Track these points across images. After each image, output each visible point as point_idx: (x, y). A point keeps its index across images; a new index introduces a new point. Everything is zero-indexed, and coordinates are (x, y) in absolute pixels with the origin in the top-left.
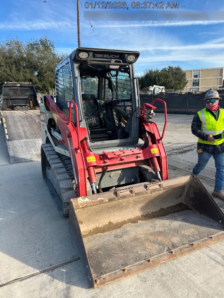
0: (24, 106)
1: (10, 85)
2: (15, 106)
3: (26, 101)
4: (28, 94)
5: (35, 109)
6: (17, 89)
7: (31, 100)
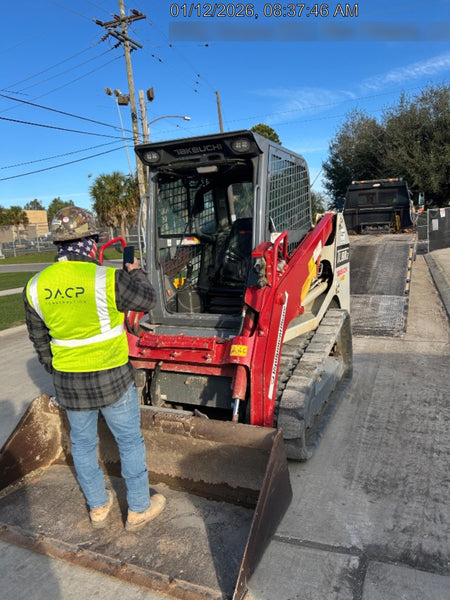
0: (381, 225)
1: (361, 187)
2: (364, 227)
3: (389, 215)
4: (395, 201)
5: (403, 232)
6: (374, 194)
7: (398, 213)
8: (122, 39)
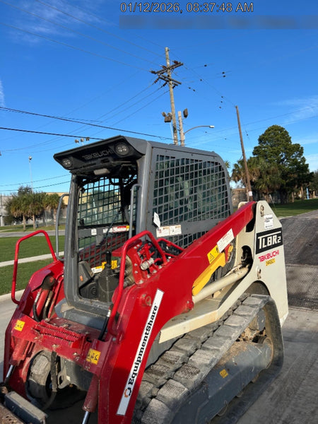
8: (167, 80)
